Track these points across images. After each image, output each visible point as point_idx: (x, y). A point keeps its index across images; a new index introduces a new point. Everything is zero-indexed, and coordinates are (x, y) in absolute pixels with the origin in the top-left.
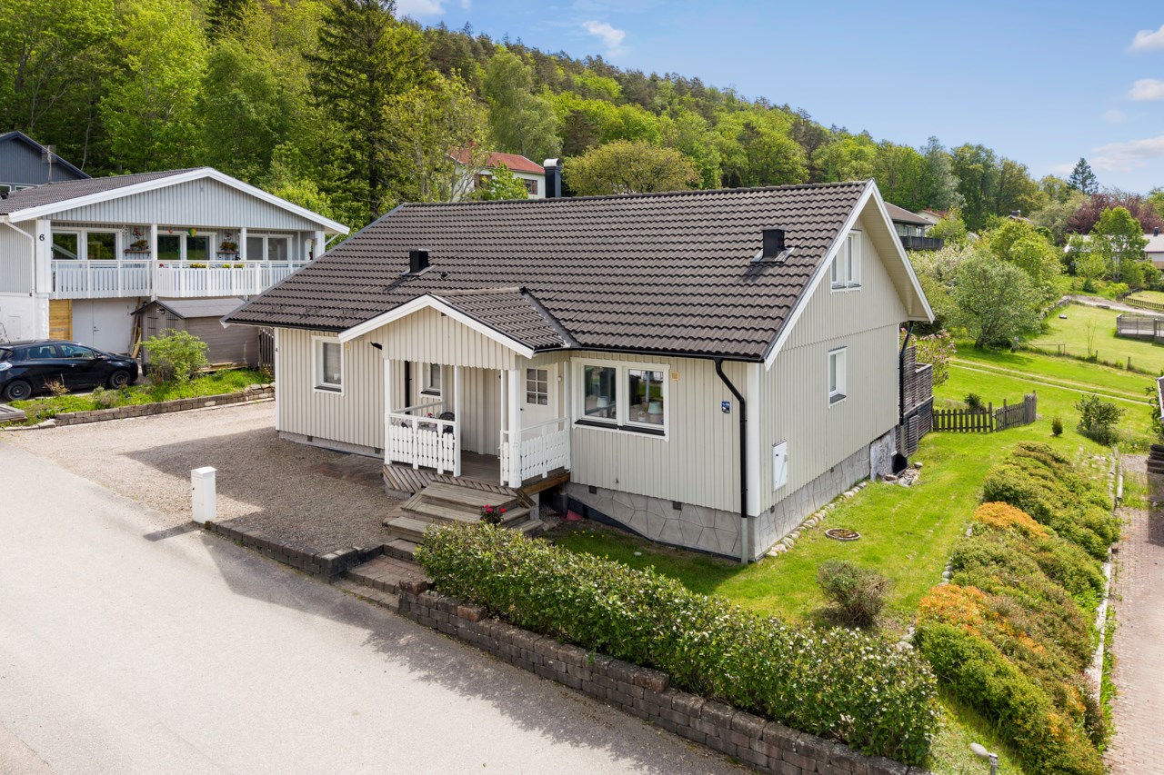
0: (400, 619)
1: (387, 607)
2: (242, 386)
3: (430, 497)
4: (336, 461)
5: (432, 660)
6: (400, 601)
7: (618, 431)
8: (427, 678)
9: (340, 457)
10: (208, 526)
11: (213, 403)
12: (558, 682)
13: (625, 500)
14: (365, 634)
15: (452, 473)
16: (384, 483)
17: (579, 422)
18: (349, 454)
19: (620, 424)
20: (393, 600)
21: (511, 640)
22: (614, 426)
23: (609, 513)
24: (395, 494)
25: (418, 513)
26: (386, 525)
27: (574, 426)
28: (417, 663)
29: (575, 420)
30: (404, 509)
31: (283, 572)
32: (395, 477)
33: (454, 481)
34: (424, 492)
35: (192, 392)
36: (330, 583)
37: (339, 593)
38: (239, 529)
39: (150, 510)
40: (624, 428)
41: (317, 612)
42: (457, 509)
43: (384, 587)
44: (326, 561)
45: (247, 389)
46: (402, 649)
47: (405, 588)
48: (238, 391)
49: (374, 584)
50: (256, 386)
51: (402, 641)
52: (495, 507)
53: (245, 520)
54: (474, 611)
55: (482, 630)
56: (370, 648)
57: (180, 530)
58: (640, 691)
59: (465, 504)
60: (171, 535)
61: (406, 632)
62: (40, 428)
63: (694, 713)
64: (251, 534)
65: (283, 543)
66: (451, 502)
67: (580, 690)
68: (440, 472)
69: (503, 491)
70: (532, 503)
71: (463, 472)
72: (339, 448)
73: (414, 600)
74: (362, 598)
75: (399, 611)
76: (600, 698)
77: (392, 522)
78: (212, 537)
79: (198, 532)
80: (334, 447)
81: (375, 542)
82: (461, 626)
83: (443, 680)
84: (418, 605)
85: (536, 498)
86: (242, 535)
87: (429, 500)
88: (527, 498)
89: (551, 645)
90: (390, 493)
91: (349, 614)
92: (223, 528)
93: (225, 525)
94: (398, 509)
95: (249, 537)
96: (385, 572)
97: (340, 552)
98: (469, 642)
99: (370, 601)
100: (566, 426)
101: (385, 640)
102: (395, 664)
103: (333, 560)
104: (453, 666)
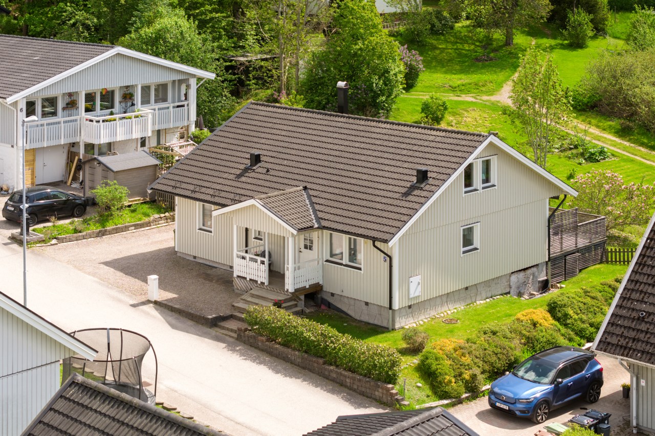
0: (238, 342)
1: (233, 337)
2: (148, 216)
3: (253, 294)
4: (209, 272)
5: (248, 354)
6: (238, 335)
7: (343, 267)
8: (245, 359)
9: (211, 269)
10: (156, 303)
11: (133, 228)
12: (292, 363)
13: (346, 300)
14: (224, 345)
15: (264, 283)
16: (233, 286)
17: (327, 261)
18: (216, 268)
19: (344, 263)
20: (235, 335)
21: (276, 349)
22: (341, 264)
23: (339, 306)
24: (239, 292)
25: (247, 301)
26: (233, 306)
27: (325, 263)
28: (242, 355)
29: (324, 260)
30: (242, 299)
31: (190, 323)
32: (238, 283)
33: (265, 287)
34: (252, 292)
35: (121, 220)
36: (210, 328)
37: (213, 331)
38: (170, 304)
39: (127, 293)
40: (346, 266)
41: (206, 337)
42: (265, 300)
43: (232, 330)
44: (209, 319)
45: (152, 218)
46: (237, 351)
47: (239, 330)
48: (146, 219)
49: (228, 329)
50: (157, 216)
51: (238, 348)
52: (280, 300)
53: (171, 300)
54: (264, 339)
55: (267, 345)
56: (226, 350)
57: (143, 303)
58: (316, 365)
59: (268, 298)
60: (141, 305)
61: (239, 346)
62: (52, 245)
63: (331, 371)
64: (176, 306)
65: (190, 311)
66: (262, 297)
67: (299, 366)
68: (259, 282)
69: (286, 293)
70: (300, 299)
71: (270, 283)
72: (211, 264)
73: (243, 335)
74: (223, 334)
75: (237, 339)
76: (304, 368)
77: (236, 305)
78: (158, 307)
79: (152, 305)
80: (208, 263)
81: (228, 313)
82: (260, 344)
83: (251, 360)
84: (244, 336)
85: (302, 297)
86: (172, 307)
87: (253, 296)
88: (298, 297)
89: (290, 350)
90: (236, 291)
91: (217, 339)
92: (163, 304)
93: (164, 302)
94: (239, 299)
95: (175, 308)
96: (233, 325)
97: (214, 316)
98: (262, 350)
99: (226, 335)
100: (320, 263)
101: (231, 347)
102: (235, 355)
103: (211, 319)
104: (255, 357)
